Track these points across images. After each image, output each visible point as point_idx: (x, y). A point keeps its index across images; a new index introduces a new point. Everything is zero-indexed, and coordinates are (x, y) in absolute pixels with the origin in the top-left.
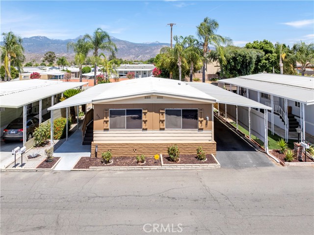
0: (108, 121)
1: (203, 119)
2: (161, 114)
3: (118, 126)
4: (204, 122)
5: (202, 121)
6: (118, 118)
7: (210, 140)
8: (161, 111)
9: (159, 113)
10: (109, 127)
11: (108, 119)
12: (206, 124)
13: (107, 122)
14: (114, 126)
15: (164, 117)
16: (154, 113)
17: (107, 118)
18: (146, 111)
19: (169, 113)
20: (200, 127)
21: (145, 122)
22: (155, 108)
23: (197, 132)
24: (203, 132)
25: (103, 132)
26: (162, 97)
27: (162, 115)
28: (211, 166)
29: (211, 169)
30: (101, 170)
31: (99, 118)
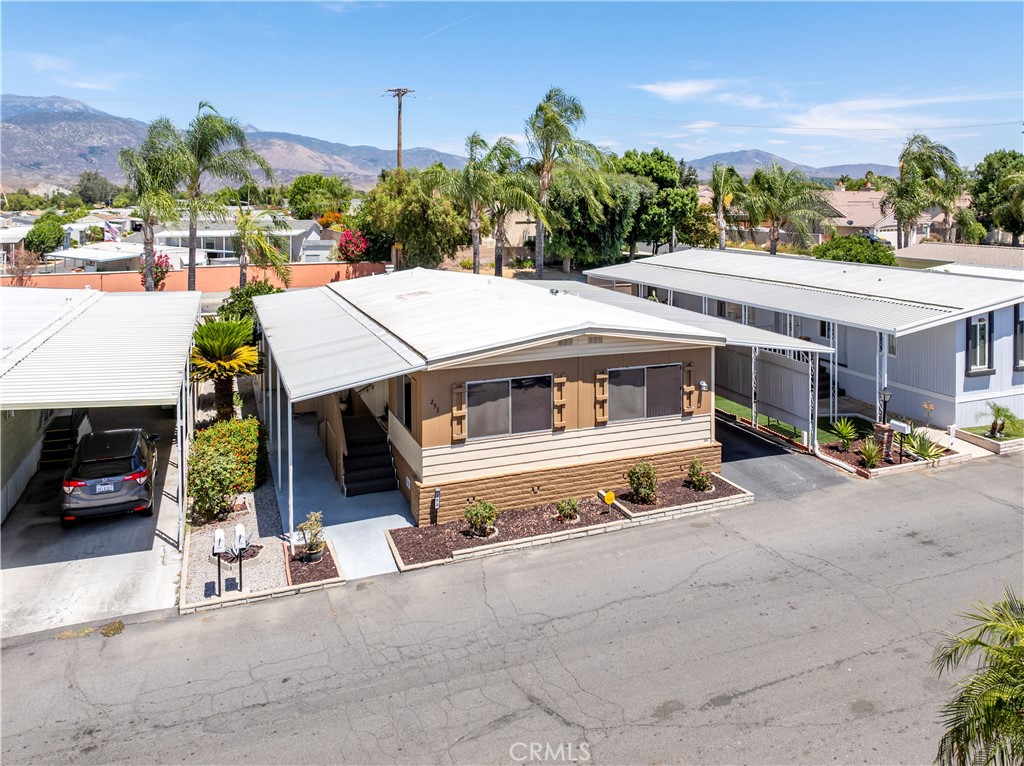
0: (462, 417)
1: (692, 388)
2: (598, 384)
3: (490, 428)
4: (695, 397)
5: (690, 393)
6: (489, 406)
7: (706, 440)
8: (599, 376)
9: (594, 381)
10: (465, 434)
11: (465, 410)
12: (699, 401)
13: (460, 419)
14: (479, 430)
15: (605, 392)
16: (580, 382)
17: (460, 409)
18: (564, 379)
19: (616, 378)
20: (686, 409)
21: (561, 408)
22: (584, 369)
23: (680, 422)
24: (693, 420)
25: (450, 450)
26: (599, 339)
27: (602, 386)
28: (735, 499)
29: (737, 508)
30: (485, 556)
31: (438, 412)
